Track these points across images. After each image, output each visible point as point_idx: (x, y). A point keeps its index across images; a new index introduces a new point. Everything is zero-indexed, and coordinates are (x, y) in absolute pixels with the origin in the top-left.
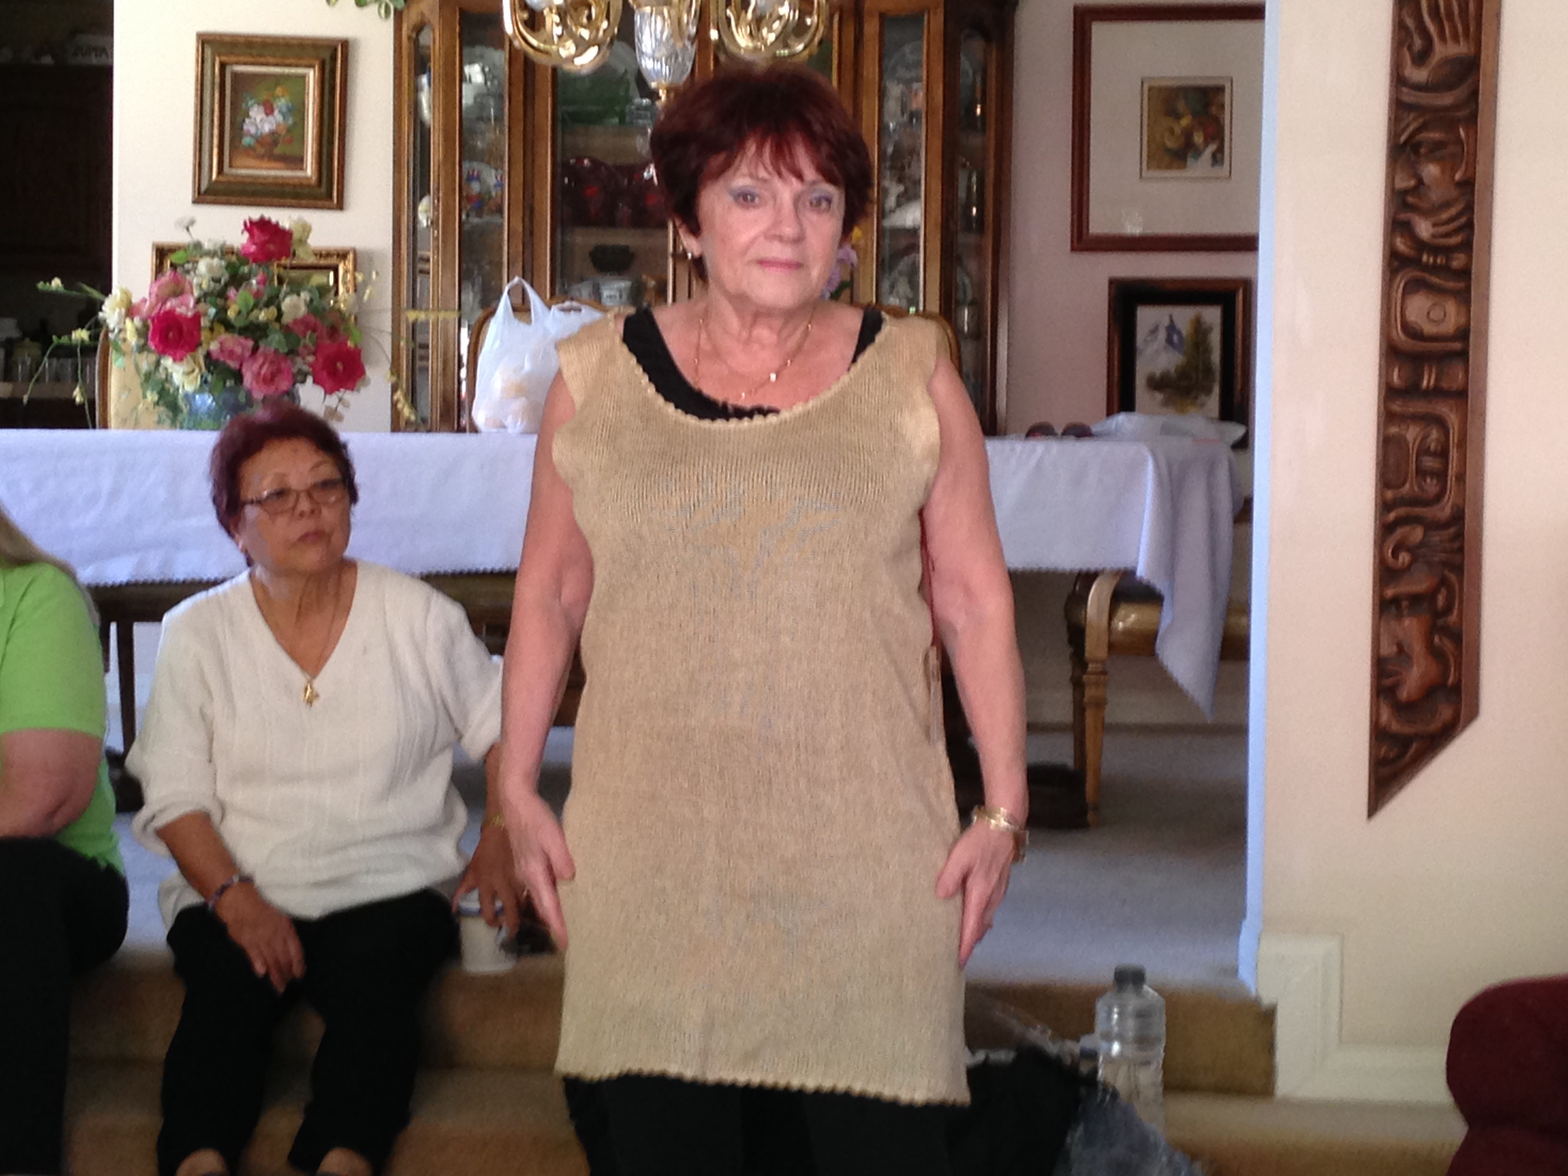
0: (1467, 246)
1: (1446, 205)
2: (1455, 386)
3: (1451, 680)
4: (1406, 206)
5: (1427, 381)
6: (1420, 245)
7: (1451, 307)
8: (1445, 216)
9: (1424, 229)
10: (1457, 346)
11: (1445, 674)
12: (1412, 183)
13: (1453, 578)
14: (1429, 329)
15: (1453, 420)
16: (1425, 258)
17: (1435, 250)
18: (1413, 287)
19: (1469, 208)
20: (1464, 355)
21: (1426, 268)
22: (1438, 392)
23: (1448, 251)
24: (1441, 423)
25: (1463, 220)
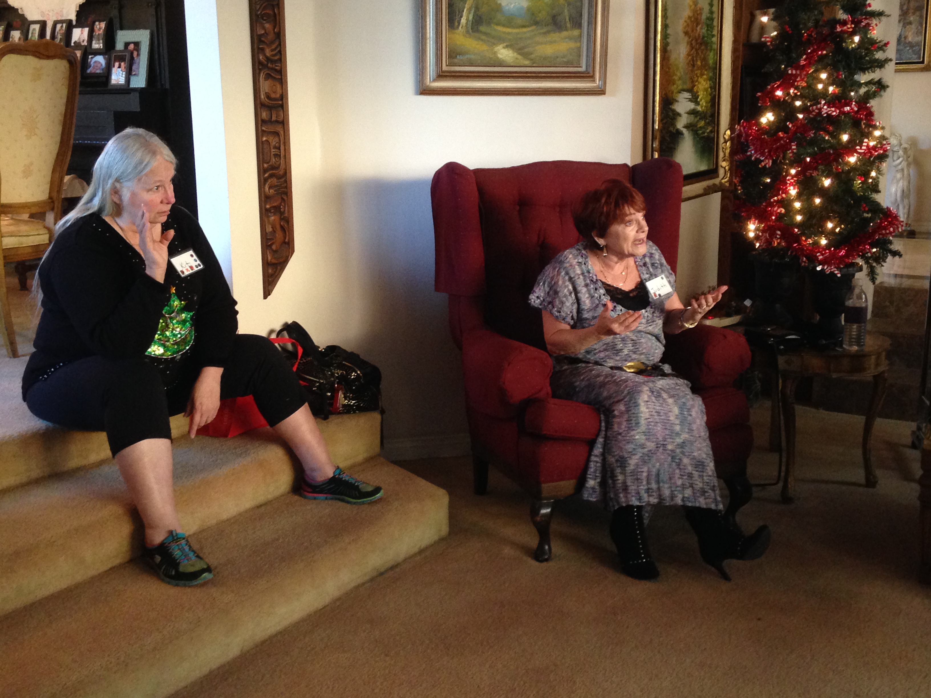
0: (280, 60)
1: (272, 42)
2: (281, 119)
3: (286, 240)
4: (261, 41)
5: (274, 118)
6: (268, 59)
7: (279, 86)
8: (273, 47)
9: (268, 53)
10: (280, 102)
11: (285, 238)
12: (263, 32)
13: (285, 198)
14: (273, 96)
15: (282, 132)
16: (269, 65)
17: (272, 61)
18: (268, 77)
19: (280, 44)
20: (282, 106)
21: (269, 68)
22: (277, 122)
23: (276, 61)
24: (277, 134)
25: (278, 49)
